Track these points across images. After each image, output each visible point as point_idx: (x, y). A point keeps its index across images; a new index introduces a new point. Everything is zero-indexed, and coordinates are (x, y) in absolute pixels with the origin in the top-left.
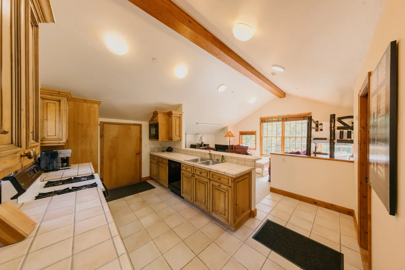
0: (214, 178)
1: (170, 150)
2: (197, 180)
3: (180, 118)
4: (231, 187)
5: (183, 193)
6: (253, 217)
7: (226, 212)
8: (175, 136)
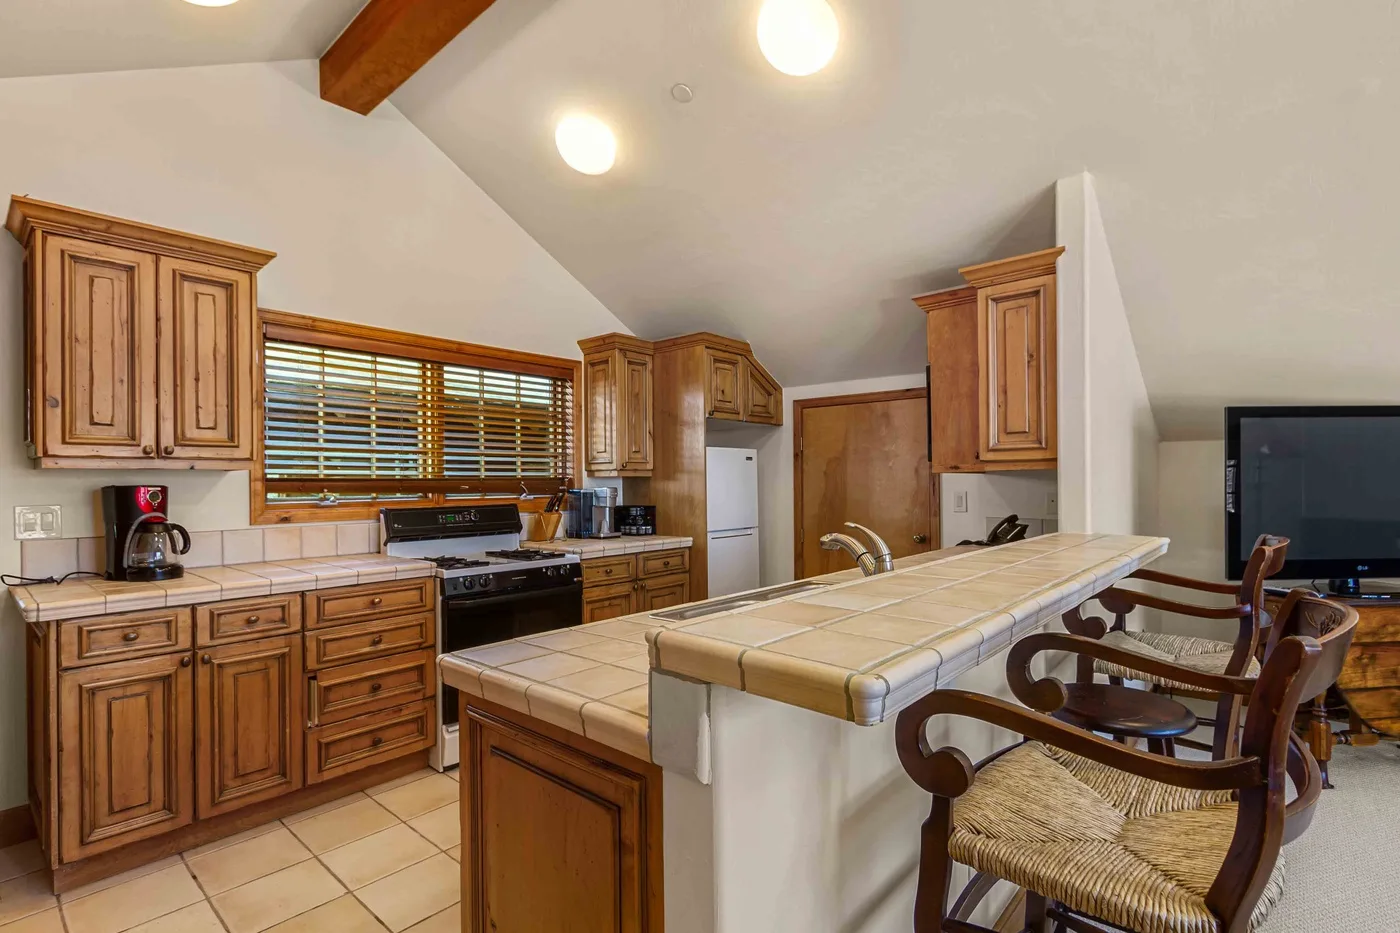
3: (1041, 298)
8: (1004, 438)
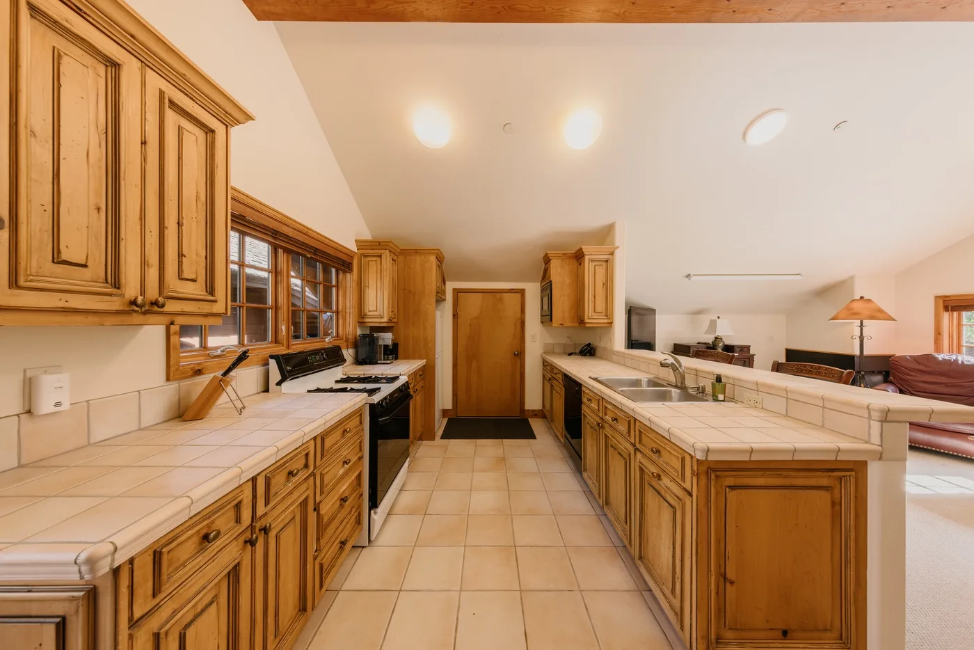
0: (643, 445)
1: (589, 351)
2: (609, 443)
3: (608, 263)
4: (690, 494)
5: (585, 469)
7: (678, 586)
8: (594, 314)
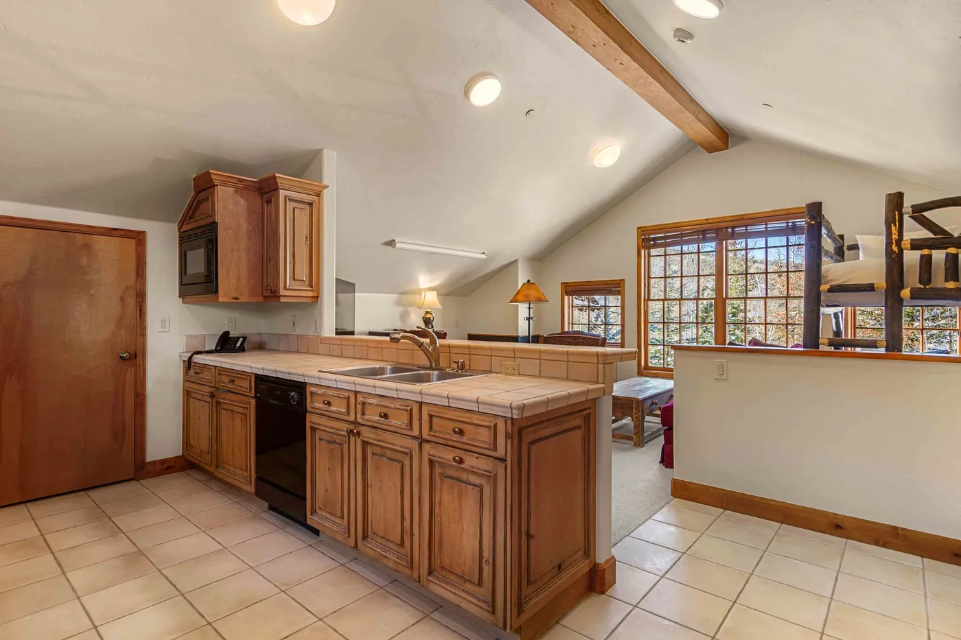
0: (436, 431)
2: (369, 450)
3: (313, 207)
4: (504, 460)
5: (313, 512)
6: (602, 592)
7: (487, 570)
8: (292, 283)
